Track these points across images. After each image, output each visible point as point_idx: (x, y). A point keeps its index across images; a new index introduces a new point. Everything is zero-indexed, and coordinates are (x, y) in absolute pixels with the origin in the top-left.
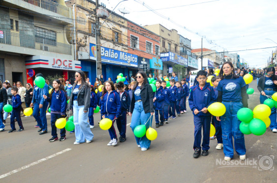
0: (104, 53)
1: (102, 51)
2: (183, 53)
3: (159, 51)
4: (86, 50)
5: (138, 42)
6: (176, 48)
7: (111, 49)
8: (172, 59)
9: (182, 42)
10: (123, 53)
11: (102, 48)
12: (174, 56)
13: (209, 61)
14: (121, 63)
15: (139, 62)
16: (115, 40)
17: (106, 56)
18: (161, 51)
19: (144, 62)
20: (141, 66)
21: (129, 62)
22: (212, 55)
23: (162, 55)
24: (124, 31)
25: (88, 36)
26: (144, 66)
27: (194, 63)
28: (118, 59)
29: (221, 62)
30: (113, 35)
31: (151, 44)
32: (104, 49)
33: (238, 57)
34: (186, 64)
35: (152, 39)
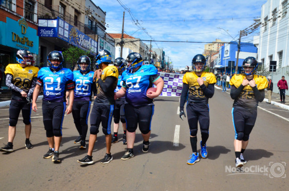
3: (36, 11)
6: (77, 17)
12: (69, 32)
23: (43, 23)
33: (163, 53)
34: (94, 50)
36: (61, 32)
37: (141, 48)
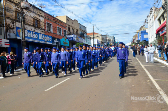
0: (27, 34)
1: (25, 33)
2: (82, 36)
3: (66, 33)
4: (14, 32)
5: (52, 27)
6: (77, 32)
7: (33, 32)
8: (75, 39)
9: (81, 28)
10: (42, 35)
11: (25, 31)
12: (76, 37)
13: (98, 41)
14: (40, 42)
15: (53, 41)
16: (36, 26)
17: (29, 36)
18: (68, 34)
19: (56, 41)
20: (55, 44)
21: (46, 41)
22: (99, 37)
23: (68, 36)
24: (42, 19)
25: (15, 22)
26: (56, 44)
27: (89, 42)
28: (38, 39)
29: (104, 41)
30: (34, 22)
31: (61, 29)
32: (27, 31)
33: (114, 38)
34: (84, 42)
35: (61, 26)
36: (74, 38)
37: (102, 38)
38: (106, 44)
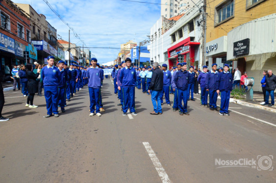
3: (30, 37)
8: (45, 48)
10: (0, 34)
12: (47, 46)
19: (20, 49)
20: (18, 53)
21: (6, 46)
23: (35, 42)
26: (25, 54)
27: (62, 55)
31: (22, 27)
34: (56, 55)
35: (23, 22)
38: (81, 61)
